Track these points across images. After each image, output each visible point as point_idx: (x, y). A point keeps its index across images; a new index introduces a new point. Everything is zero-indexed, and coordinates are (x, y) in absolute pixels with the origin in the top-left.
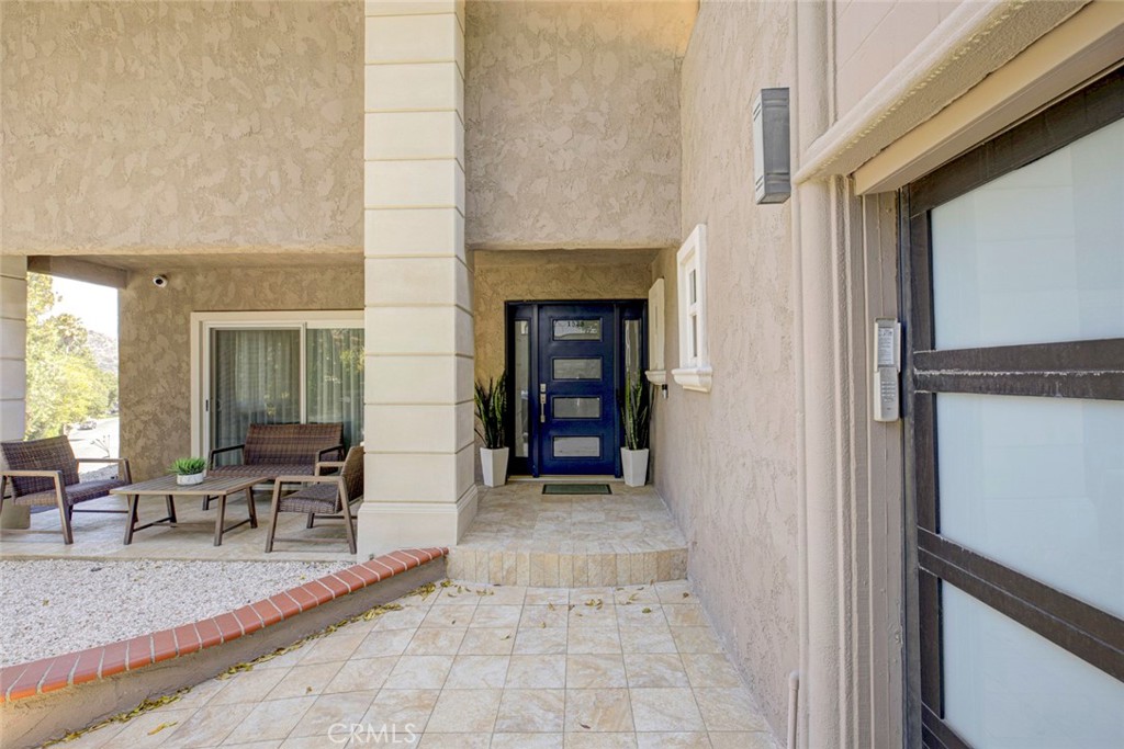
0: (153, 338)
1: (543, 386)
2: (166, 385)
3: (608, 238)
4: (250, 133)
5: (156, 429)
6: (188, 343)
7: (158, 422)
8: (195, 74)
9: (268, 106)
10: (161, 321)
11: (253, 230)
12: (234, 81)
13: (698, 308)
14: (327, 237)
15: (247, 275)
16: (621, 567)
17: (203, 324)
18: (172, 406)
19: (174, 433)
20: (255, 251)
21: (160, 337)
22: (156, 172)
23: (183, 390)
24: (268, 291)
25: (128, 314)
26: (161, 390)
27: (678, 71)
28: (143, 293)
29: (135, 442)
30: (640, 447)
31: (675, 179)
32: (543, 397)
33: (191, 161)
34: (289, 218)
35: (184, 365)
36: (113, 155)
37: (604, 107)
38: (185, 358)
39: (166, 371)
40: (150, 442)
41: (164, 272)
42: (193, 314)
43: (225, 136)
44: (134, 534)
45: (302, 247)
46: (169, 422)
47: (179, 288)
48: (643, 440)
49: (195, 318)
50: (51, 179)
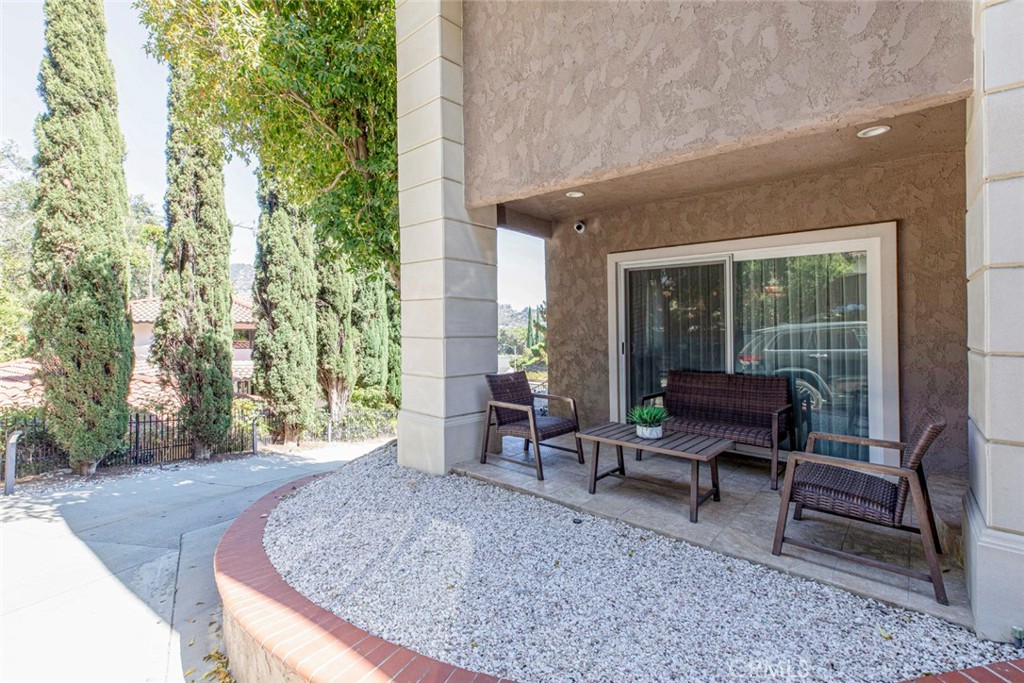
0: (574, 282)
2: (585, 327)
5: (577, 368)
6: (604, 286)
7: (580, 363)
10: (580, 266)
11: (738, 117)
14: (864, 95)
15: (661, 208)
17: (619, 265)
18: (591, 348)
19: (593, 374)
20: (740, 146)
21: (580, 282)
23: (601, 332)
24: (686, 224)
25: (553, 261)
26: (581, 332)
28: (566, 240)
29: (561, 381)
34: (793, 86)
35: (601, 307)
38: (602, 300)
39: (586, 313)
40: (572, 381)
41: (582, 218)
42: (609, 256)
44: (598, 482)
45: (816, 122)
46: (589, 363)
47: (596, 232)
49: (611, 259)
50: (521, 123)
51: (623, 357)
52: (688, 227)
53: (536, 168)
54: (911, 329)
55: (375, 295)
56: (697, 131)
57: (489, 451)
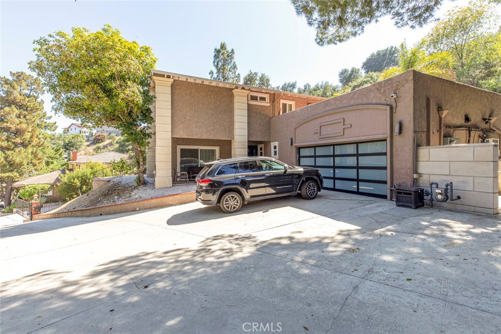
3: (262, 140)
4: (216, 122)
8: (208, 112)
9: (219, 118)
12: (214, 114)
13: (277, 150)
22: (202, 126)
27: (270, 119)
31: (270, 133)
33: (208, 125)
36: (195, 123)
37: (262, 123)
43: (213, 122)
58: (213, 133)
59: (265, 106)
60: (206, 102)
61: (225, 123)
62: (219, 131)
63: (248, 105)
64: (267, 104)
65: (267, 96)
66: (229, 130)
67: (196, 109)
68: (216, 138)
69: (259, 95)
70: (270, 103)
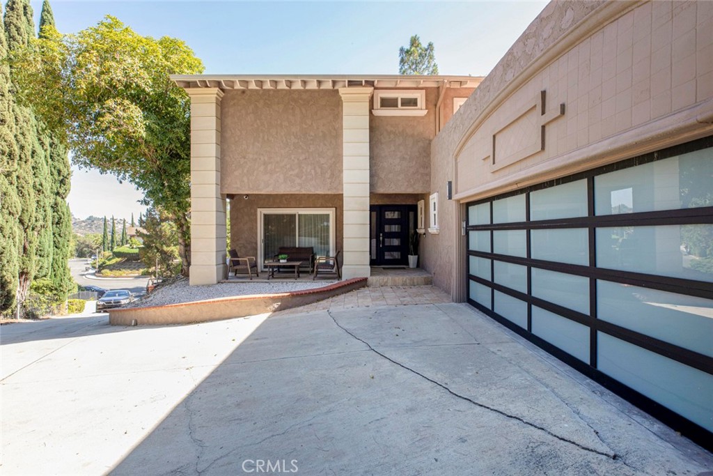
0: (243, 217)
1: (381, 235)
2: (247, 234)
3: (410, 191)
4: (306, 159)
6: (256, 219)
8: (289, 141)
9: (311, 151)
10: (246, 211)
11: (307, 187)
12: (301, 143)
13: (436, 212)
16: (415, 281)
17: (261, 212)
18: (250, 242)
19: (251, 251)
21: (246, 217)
22: (277, 170)
23: (254, 236)
24: (284, 201)
25: (234, 209)
26: (246, 236)
27: (430, 144)
28: (240, 201)
30: (415, 255)
31: (429, 174)
32: (381, 238)
33: (288, 166)
34: (317, 184)
35: (254, 227)
36: (264, 164)
37: (409, 153)
38: (255, 224)
39: (248, 229)
43: (298, 159)
45: (321, 192)
46: (249, 247)
47: (253, 199)
48: (416, 252)
49: (259, 210)
50: (245, 171)
51: (263, 244)
52: (285, 202)
53: (251, 186)
54: (338, 234)
55: (45, 211)
56: (298, 188)
57: (226, 277)
58: (298, 181)
59: (414, 117)
60: (286, 123)
61: (322, 161)
62: (310, 177)
63: (372, 118)
64: (420, 111)
65: (420, 96)
66: (332, 175)
67: (266, 137)
68: (304, 192)
69: (400, 95)
70: (426, 109)
